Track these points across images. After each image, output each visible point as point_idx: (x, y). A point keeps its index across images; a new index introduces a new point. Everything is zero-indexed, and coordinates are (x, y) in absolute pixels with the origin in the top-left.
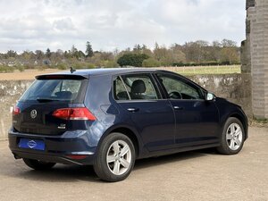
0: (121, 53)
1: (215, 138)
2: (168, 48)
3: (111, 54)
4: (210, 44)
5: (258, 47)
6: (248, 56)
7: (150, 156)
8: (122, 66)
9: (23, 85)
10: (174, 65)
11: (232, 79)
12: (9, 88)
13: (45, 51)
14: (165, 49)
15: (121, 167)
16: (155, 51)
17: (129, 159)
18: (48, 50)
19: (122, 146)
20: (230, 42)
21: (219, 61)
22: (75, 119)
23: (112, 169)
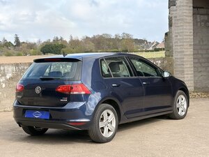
0: (43, 44)
1: (169, 107)
2: (80, 40)
3: (35, 44)
4: (113, 36)
5: (179, 37)
6: (171, 44)
7: (127, 122)
11: (160, 62)
14: (78, 41)
15: (109, 130)
16: (70, 42)
17: (114, 125)
19: (109, 115)
20: (128, 35)
22: (75, 93)
23: (103, 132)
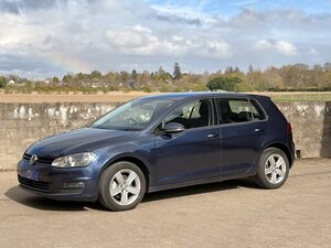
0: (211, 76)
2: (263, 71)
3: (200, 76)
4: (311, 67)
8: (211, 89)
9: (97, 108)
10: (270, 90)
12: (83, 111)
13: (130, 72)
14: (259, 73)
16: (248, 74)
18: (134, 72)
21: (320, 86)
